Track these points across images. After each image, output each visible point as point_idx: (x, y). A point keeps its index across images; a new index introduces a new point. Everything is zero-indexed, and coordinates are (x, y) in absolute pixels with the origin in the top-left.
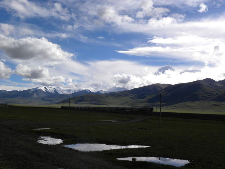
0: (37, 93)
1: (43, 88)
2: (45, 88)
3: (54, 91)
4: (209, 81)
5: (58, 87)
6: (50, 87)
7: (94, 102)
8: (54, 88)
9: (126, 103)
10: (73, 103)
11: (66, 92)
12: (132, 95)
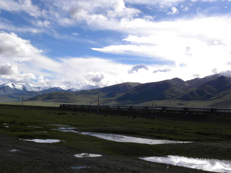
0: (4, 89)
1: (10, 85)
2: (13, 84)
3: (22, 88)
4: (177, 81)
5: (27, 84)
6: (18, 84)
7: (62, 100)
8: (22, 85)
9: (95, 101)
10: (41, 101)
11: (35, 90)
12: (102, 93)
